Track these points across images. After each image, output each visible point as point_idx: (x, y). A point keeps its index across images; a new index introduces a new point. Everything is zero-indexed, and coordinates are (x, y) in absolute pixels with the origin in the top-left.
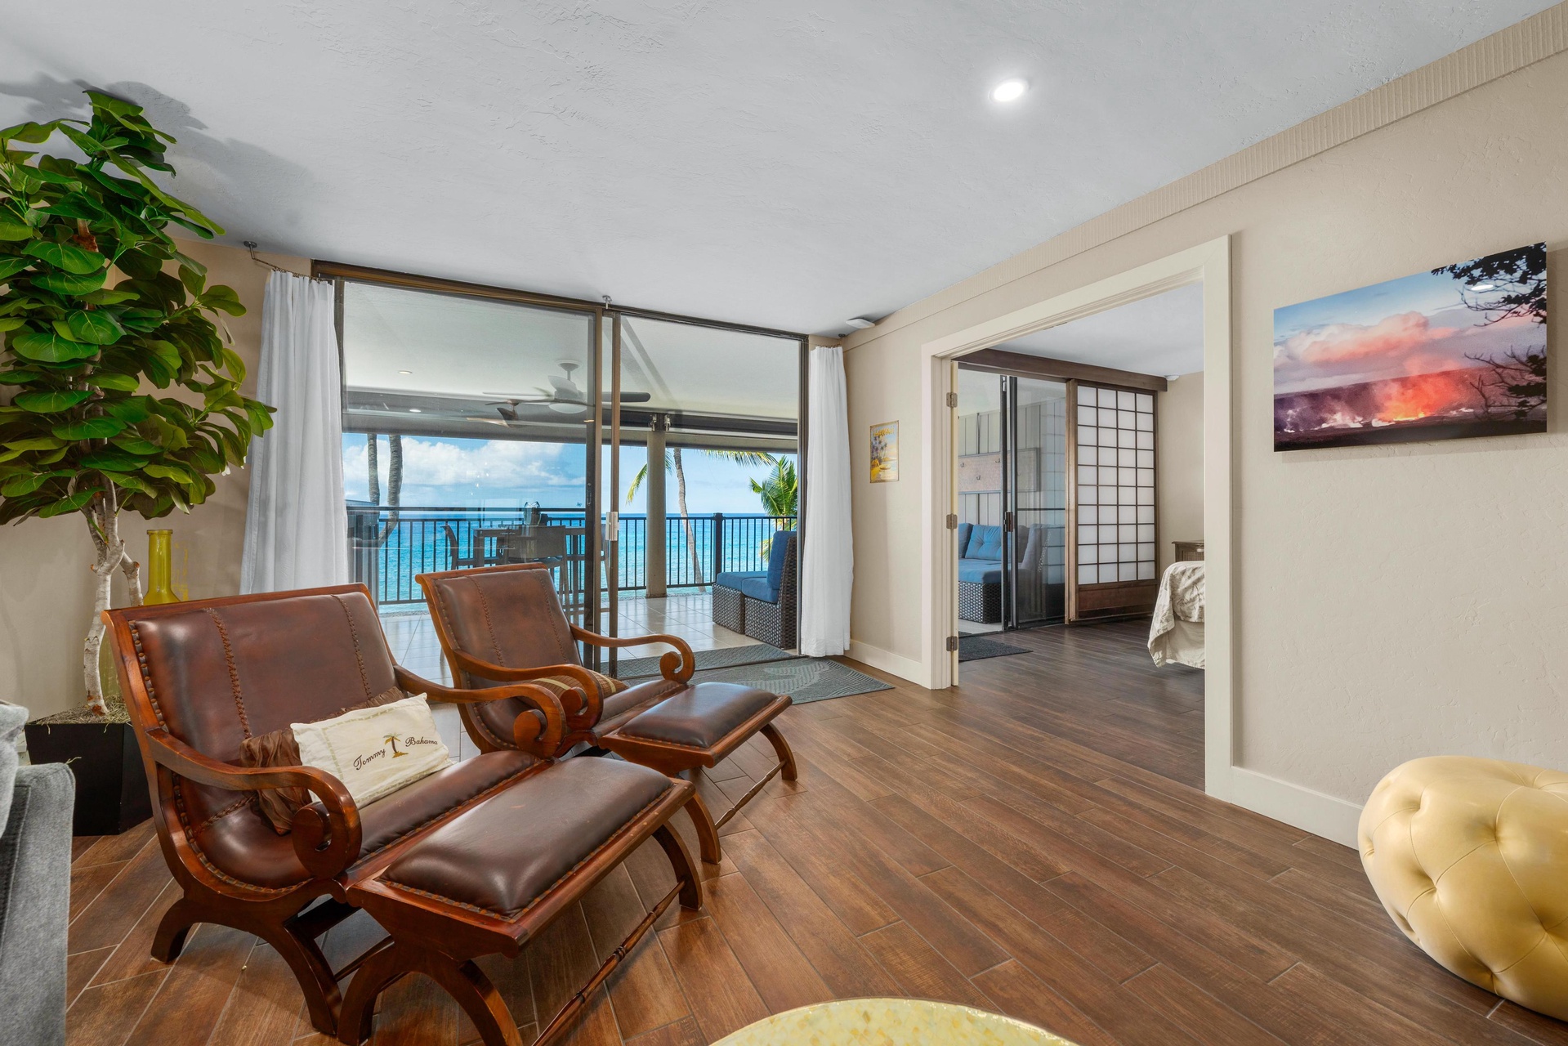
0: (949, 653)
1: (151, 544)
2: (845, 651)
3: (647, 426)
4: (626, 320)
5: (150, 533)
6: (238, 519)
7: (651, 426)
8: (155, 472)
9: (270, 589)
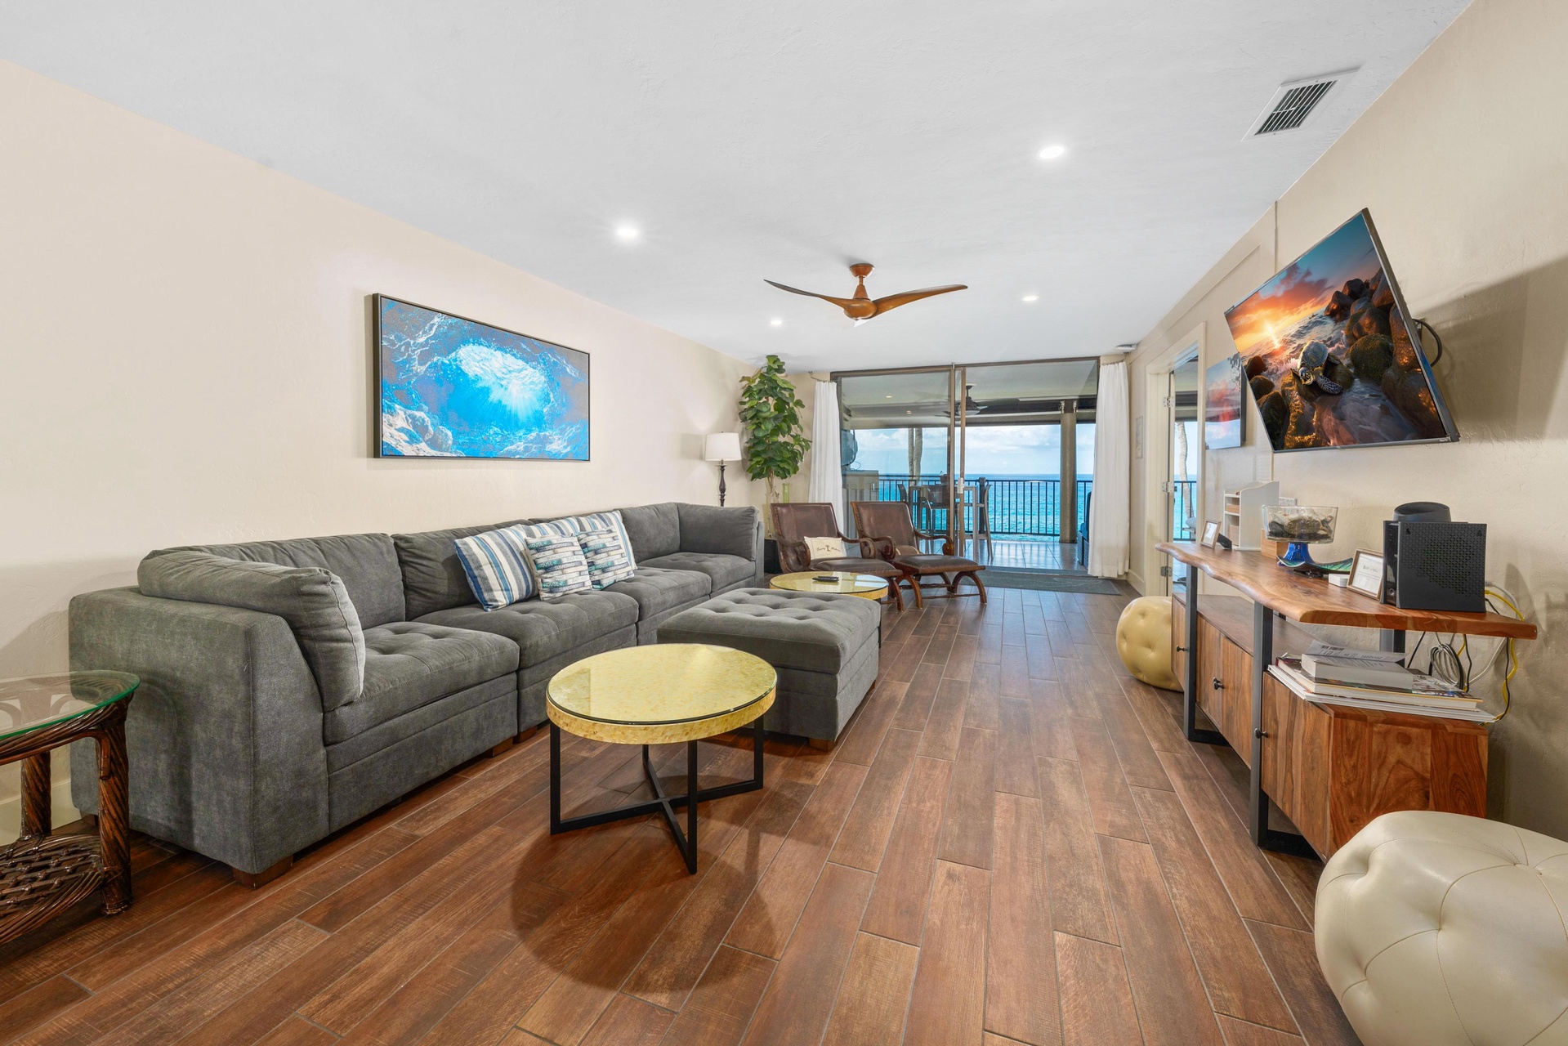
0: (1163, 578)
1: (784, 488)
2: (1118, 575)
3: (1058, 410)
4: (968, 370)
5: (784, 484)
6: (807, 477)
7: (1061, 410)
8: (782, 465)
9: (810, 502)
